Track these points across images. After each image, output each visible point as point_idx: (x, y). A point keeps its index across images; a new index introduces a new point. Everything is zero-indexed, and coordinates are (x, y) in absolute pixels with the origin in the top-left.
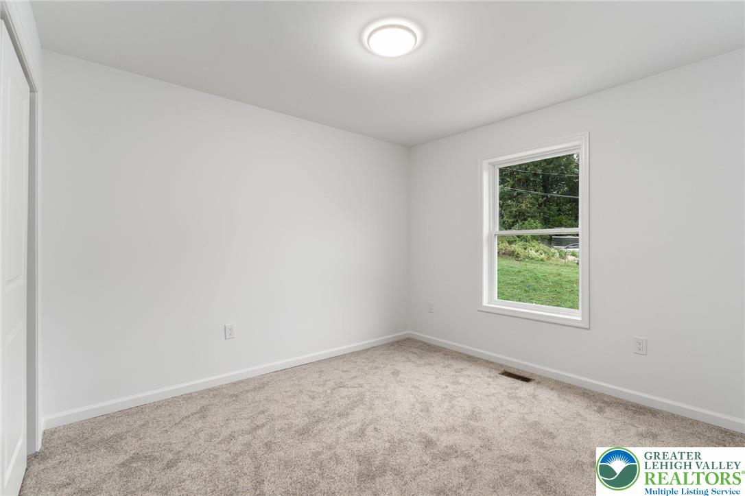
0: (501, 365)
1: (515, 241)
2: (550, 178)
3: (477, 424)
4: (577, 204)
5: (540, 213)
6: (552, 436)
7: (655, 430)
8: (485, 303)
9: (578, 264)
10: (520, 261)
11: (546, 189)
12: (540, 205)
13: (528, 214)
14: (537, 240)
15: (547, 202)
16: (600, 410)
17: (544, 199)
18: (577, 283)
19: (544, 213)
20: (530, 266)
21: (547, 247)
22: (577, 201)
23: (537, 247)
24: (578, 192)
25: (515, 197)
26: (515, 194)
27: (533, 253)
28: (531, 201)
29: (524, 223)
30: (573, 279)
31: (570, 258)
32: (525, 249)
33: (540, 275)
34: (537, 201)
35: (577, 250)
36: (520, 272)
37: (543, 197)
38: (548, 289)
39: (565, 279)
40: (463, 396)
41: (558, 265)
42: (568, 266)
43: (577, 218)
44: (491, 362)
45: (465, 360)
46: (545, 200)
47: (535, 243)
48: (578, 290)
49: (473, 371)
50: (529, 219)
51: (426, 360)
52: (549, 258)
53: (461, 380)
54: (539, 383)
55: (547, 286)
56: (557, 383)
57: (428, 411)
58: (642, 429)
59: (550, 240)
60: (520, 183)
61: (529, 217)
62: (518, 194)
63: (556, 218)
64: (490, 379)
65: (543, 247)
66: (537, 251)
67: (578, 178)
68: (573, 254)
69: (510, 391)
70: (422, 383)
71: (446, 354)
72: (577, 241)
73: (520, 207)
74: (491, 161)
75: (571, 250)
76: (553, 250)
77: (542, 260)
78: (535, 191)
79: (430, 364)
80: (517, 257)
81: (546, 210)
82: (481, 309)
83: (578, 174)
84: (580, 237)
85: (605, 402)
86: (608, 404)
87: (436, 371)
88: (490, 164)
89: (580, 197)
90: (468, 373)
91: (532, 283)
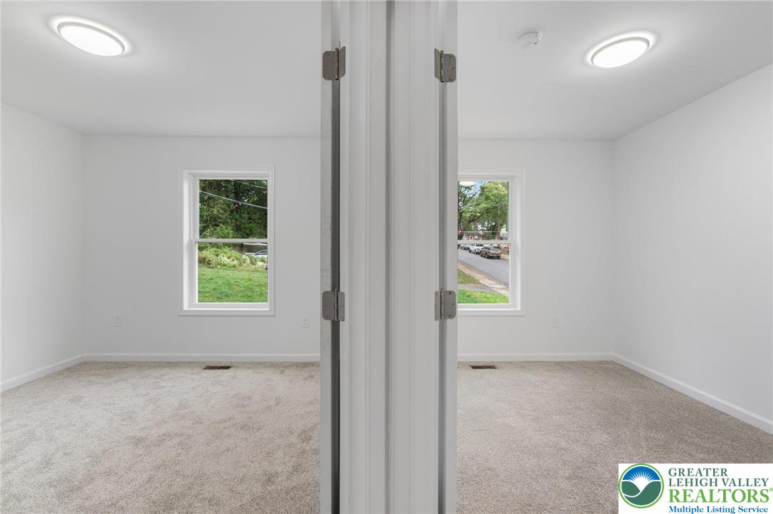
0: (203, 363)
1: (207, 247)
2: (241, 186)
3: (186, 411)
4: (266, 214)
5: (232, 219)
6: (249, 398)
7: (313, 373)
8: (186, 307)
9: (266, 269)
10: (212, 268)
11: (237, 196)
12: (232, 212)
13: (220, 220)
14: (229, 247)
15: (239, 209)
16: (282, 372)
17: (236, 205)
18: (266, 285)
19: (236, 220)
20: (223, 273)
21: (238, 253)
22: (265, 212)
23: (229, 254)
24: (267, 203)
25: (206, 201)
26: (206, 198)
27: (225, 260)
28: (223, 207)
29: (215, 229)
30: (262, 283)
31: (260, 264)
32: (217, 255)
33: (232, 281)
34: (229, 207)
35: (266, 256)
36: (211, 279)
37: (235, 204)
38: (240, 294)
39: (256, 284)
40: (169, 395)
41: (248, 270)
42: (257, 271)
43: (265, 227)
44: (192, 363)
45: (164, 367)
46: (236, 208)
47: (227, 250)
48: (267, 293)
49: (173, 373)
50: (221, 225)
51: (116, 378)
52: (240, 265)
53: (164, 384)
54: (237, 367)
55: (239, 292)
56: (252, 363)
57: (131, 418)
58: (306, 375)
59: (241, 248)
60: (211, 187)
61: (220, 222)
62: (210, 198)
63: (247, 225)
64: (194, 376)
65: (235, 253)
66: (229, 258)
67: (266, 190)
68: (263, 260)
69: (213, 379)
70: (116, 399)
71: (141, 367)
72: (266, 248)
73: (212, 212)
74: (192, 171)
75: (260, 256)
76: (244, 257)
77: (234, 266)
78: (227, 197)
79: (123, 380)
80: (208, 264)
81: (237, 216)
82: (181, 314)
83: (266, 186)
84: (268, 245)
85: (284, 367)
86: (287, 367)
87: (132, 384)
88: (190, 174)
89: (268, 208)
90: (171, 376)
91: (224, 289)
